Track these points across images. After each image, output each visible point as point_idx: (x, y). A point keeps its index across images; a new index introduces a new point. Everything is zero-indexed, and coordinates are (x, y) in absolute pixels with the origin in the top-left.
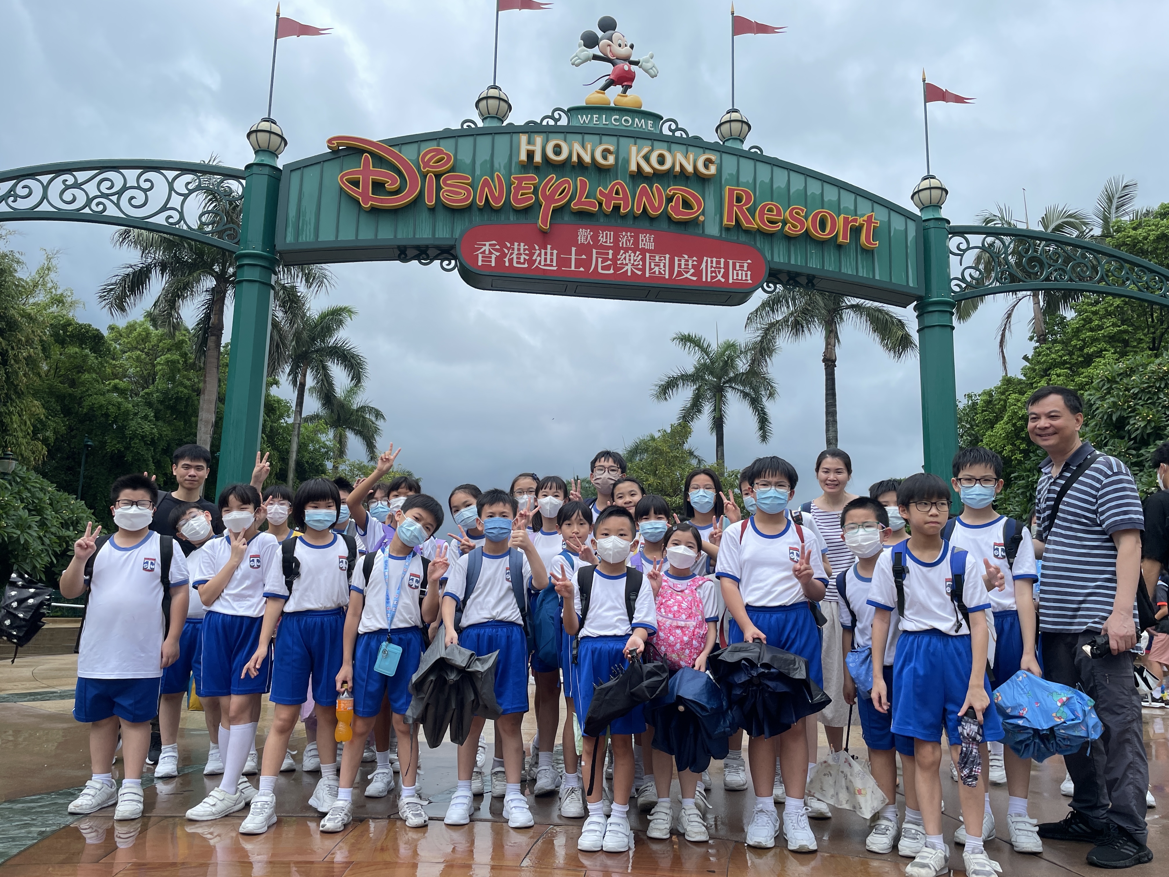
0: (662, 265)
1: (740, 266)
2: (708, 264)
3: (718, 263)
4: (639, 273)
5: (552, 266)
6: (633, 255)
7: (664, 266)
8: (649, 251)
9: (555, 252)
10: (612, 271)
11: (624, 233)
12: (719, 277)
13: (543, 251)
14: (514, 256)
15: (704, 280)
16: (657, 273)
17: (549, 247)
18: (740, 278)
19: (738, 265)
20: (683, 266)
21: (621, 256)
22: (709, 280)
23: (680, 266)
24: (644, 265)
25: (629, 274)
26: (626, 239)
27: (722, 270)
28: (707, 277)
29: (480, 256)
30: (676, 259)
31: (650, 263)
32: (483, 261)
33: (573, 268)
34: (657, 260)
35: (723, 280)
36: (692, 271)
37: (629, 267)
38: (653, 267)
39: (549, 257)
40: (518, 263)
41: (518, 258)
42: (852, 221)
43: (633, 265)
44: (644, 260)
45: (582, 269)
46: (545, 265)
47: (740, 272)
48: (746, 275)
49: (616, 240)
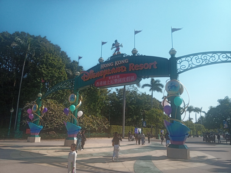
44: (118, 80)
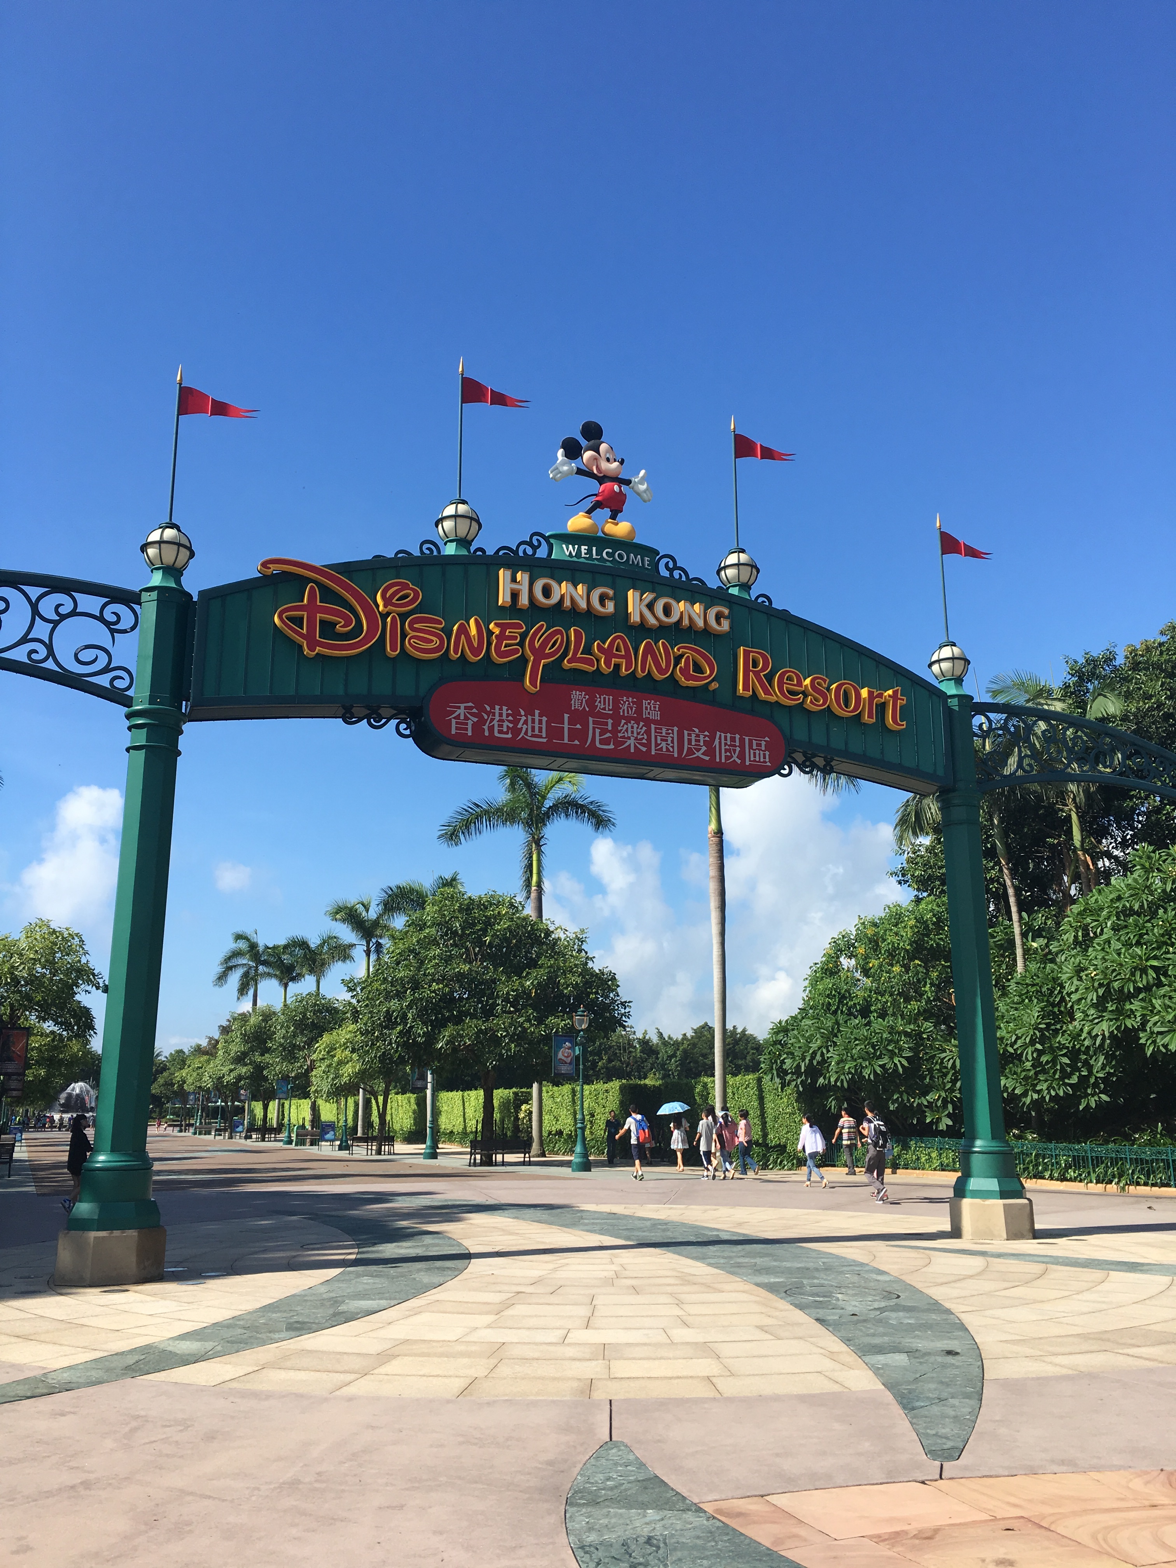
0: (670, 739)
1: (758, 745)
2: (722, 740)
3: (733, 739)
4: (644, 749)
5: (541, 737)
6: (635, 726)
7: (672, 742)
8: (655, 722)
9: (544, 719)
10: (612, 746)
11: (625, 699)
12: (735, 758)
13: (530, 717)
14: (495, 723)
15: (718, 760)
16: (664, 750)
17: (537, 712)
18: (758, 760)
19: (754, 742)
20: (693, 743)
21: (623, 726)
22: (723, 761)
23: (690, 741)
24: (649, 739)
25: (632, 750)
26: (627, 705)
27: (738, 749)
28: (721, 757)
29: (454, 721)
30: (686, 732)
31: (656, 737)
32: (457, 728)
33: (566, 741)
34: (664, 734)
35: (739, 761)
36: (704, 748)
37: (631, 742)
38: (659, 742)
39: (537, 726)
40: (500, 732)
41: (500, 726)
42: (877, 696)
43: (636, 739)
45: (577, 742)
46: (533, 736)
47: (757, 752)
48: (765, 758)
49: (616, 707)
